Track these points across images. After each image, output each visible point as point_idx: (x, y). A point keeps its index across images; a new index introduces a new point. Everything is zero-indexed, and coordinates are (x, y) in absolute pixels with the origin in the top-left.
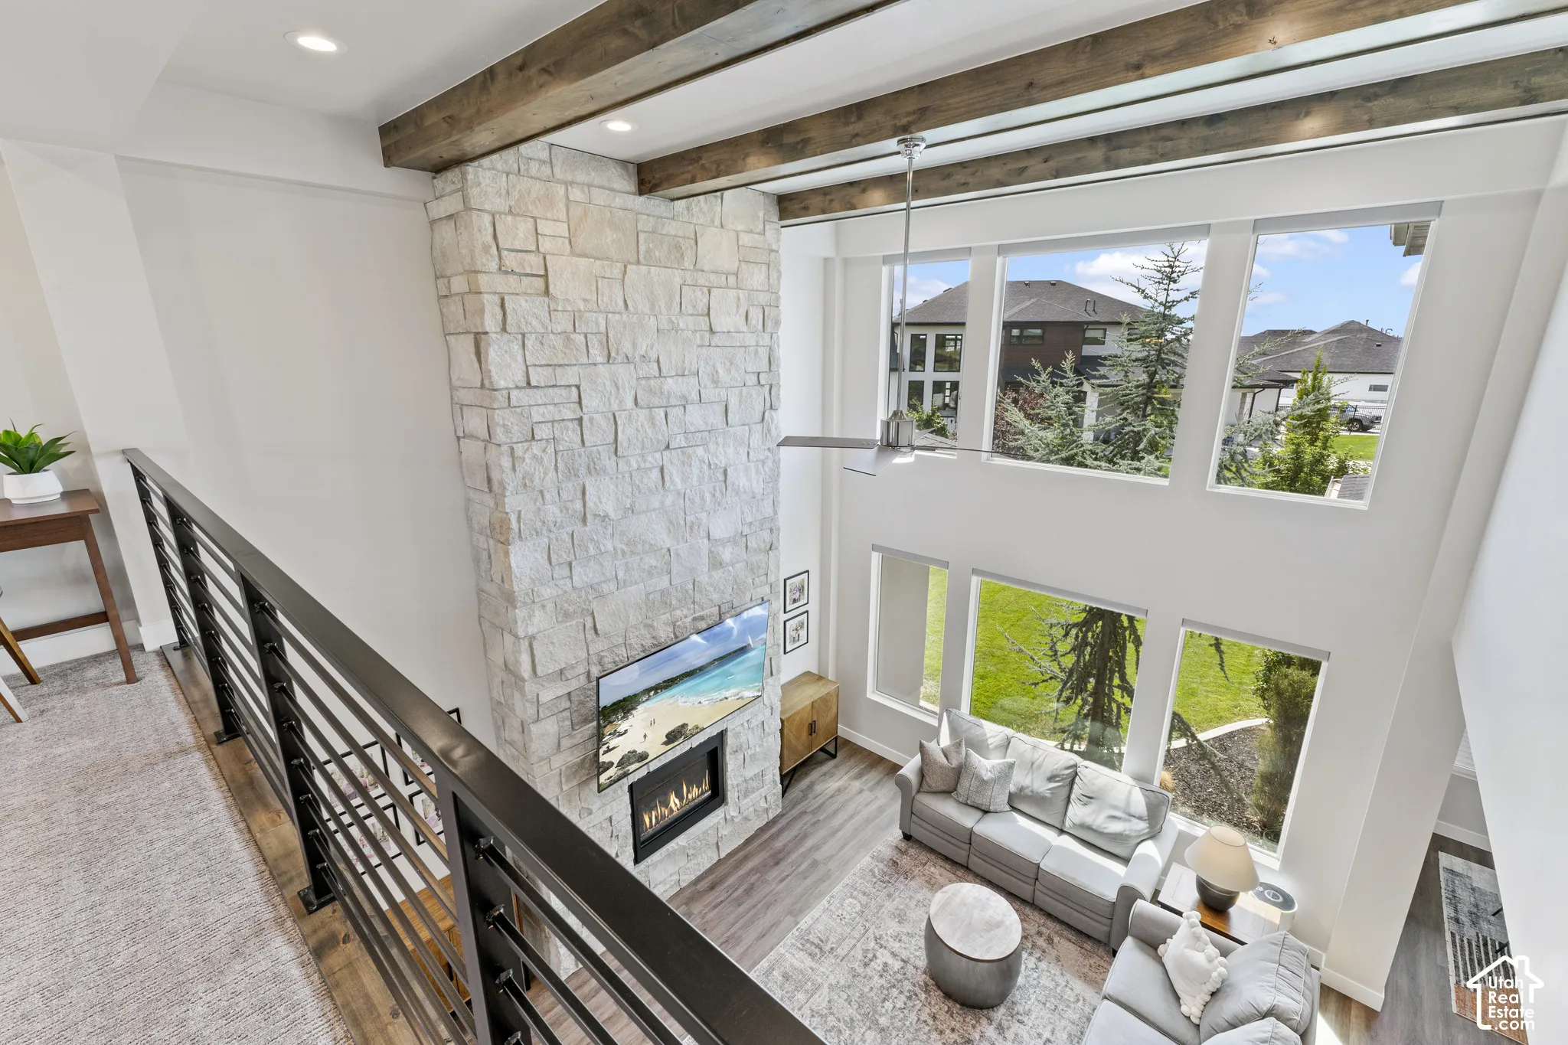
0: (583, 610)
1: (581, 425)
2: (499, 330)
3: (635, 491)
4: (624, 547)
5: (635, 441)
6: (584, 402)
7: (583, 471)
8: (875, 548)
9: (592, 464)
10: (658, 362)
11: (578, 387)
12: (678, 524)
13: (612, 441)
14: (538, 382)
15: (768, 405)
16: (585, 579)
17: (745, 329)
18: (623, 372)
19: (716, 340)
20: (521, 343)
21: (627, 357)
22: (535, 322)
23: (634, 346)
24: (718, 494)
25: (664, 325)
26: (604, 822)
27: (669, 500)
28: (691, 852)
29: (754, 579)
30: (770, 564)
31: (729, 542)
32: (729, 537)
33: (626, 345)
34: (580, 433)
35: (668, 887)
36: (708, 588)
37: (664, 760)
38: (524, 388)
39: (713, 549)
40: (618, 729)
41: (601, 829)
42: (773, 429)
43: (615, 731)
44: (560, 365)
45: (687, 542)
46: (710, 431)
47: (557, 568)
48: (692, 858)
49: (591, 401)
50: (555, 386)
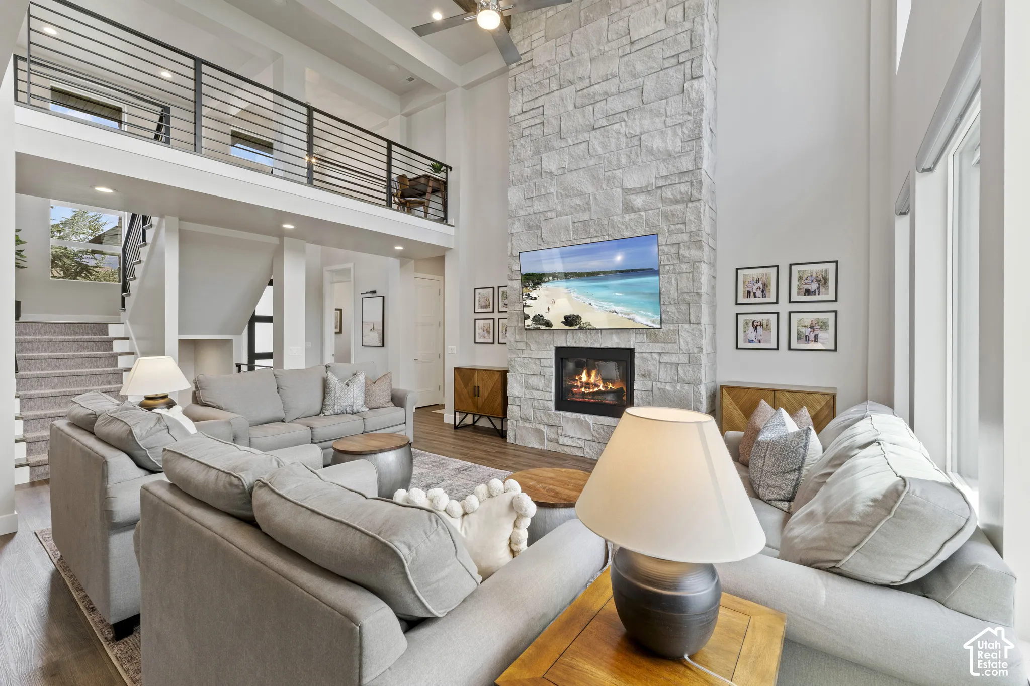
0: (537, 225)
1: (543, 125)
3: (570, 157)
4: (562, 192)
5: (571, 128)
6: (545, 113)
7: (542, 149)
8: (898, 209)
9: (547, 146)
10: (590, 78)
11: (543, 106)
12: (599, 178)
13: (559, 131)
14: (526, 109)
15: (688, 77)
16: (539, 207)
17: (663, 27)
19: (635, 47)
20: (521, 93)
21: (570, 81)
22: (526, 82)
23: (574, 73)
24: (633, 156)
25: (595, 53)
26: (537, 360)
27: (592, 162)
28: (595, 434)
29: (669, 225)
30: (688, 214)
31: (643, 192)
32: (642, 188)
33: (570, 76)
34: (542, 129)
35: (575, 445)
36: (619, 225)
37: (577, 342)
38: (521, 113)
39: (626, 197)
40: (531, 294)
41: (535, 364)
42: (693, 95)
43: (529, 294)
44: (537, 98)
45: (603, 190)
46: (627, 111)
47: (527, 200)
48: (596, 440)
49: (549, 112)
50: (532, 109)
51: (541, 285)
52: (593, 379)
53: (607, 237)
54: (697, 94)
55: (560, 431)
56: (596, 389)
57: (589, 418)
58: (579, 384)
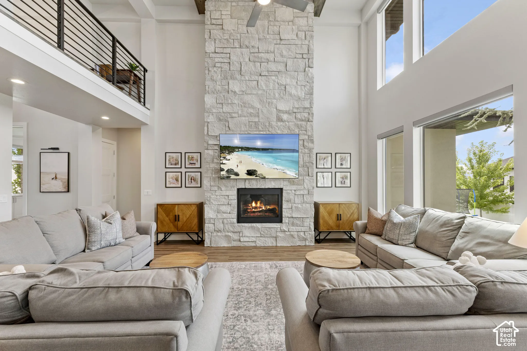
0: (225, 120)
1: (230, 64)
2: (209, 38)
3: (247, 87)
4: (241, 104)
5: (247, 71)
6: (231, 58)
7: (229, 77)
8: (380, 137)
9: (232, 76)
10: (258, 48)
11: (230, 54)
12: (264, 101)
13: (239, 70)
14: (218, 52)
15: (307, 66)
16: (227, 110)
17: (296, 38)
18: (244, 50)
19: (283, 42)
20: (214, 41)
21: (247, 46)
22: (218, 36)
23: (249, 43)
24: (282, 94)
25: (261, 37)
26: (226, 196)
27: (260, 92)
28: (262, 233)
29: (299, 131)
30: (308, 127)
31: (286, 113)
32: (286, 111)
33: (247, 43)
34: (229, 67)
35: (250, 241)
36: (275, 127)
37: (252, 186)
38: (214, 53)
39: (279, 114)
40: (226, 157)
41: (225, 198)
42: (310, 74)
43: (225, 157)
44: (225, 48)
45: (266, 108)
46: (279, 72)
47: (218, 104)
48: (263, 236)
49: (233, 58)
50: (222, 53)
51: (233, 153)
52: (258, 205)
53: (268, 132)
54: (311, 74)
55: (241, 235)
56: (261, 209)
57: (259, 225)
58: (251, 208)
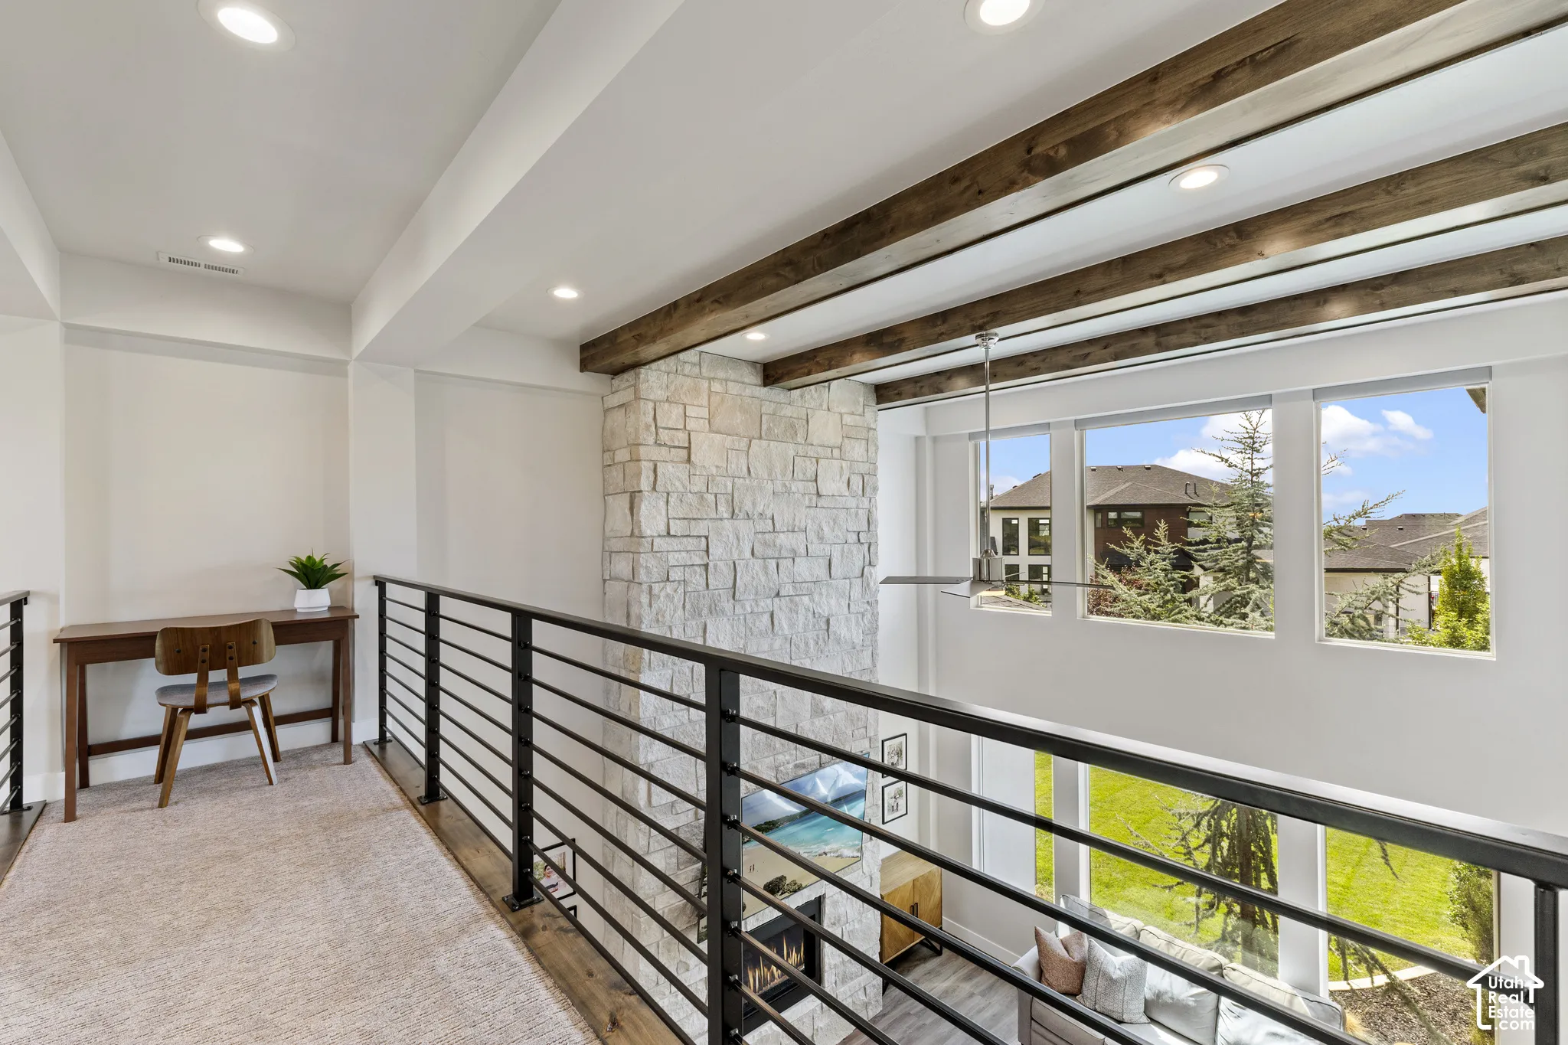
1: (707, 570)
2: (650, 489)
3: (749, 633)
5: (750, 587)
6: (711, 551)
9: (713, 606)
10: (773, 519)
11: (707, 538)
13: (731, 585)
14: (676, 532)
15: (867, 561)
17: (847, 493)
18: (744, 527)
19: (822, 502)
20: (665, 500)
21: (748, 514)
22: (678, 484)
23: (754, 504)
24: (821, 642)
25: (779, 488)
27: (778, 645)
33: (747, 504)
34: (705, 577)
38: (664, 536)
42: (871, 583)
44: (694, 519)
46: (814, 582)
49: (716, 550)
50: (689, 536)
